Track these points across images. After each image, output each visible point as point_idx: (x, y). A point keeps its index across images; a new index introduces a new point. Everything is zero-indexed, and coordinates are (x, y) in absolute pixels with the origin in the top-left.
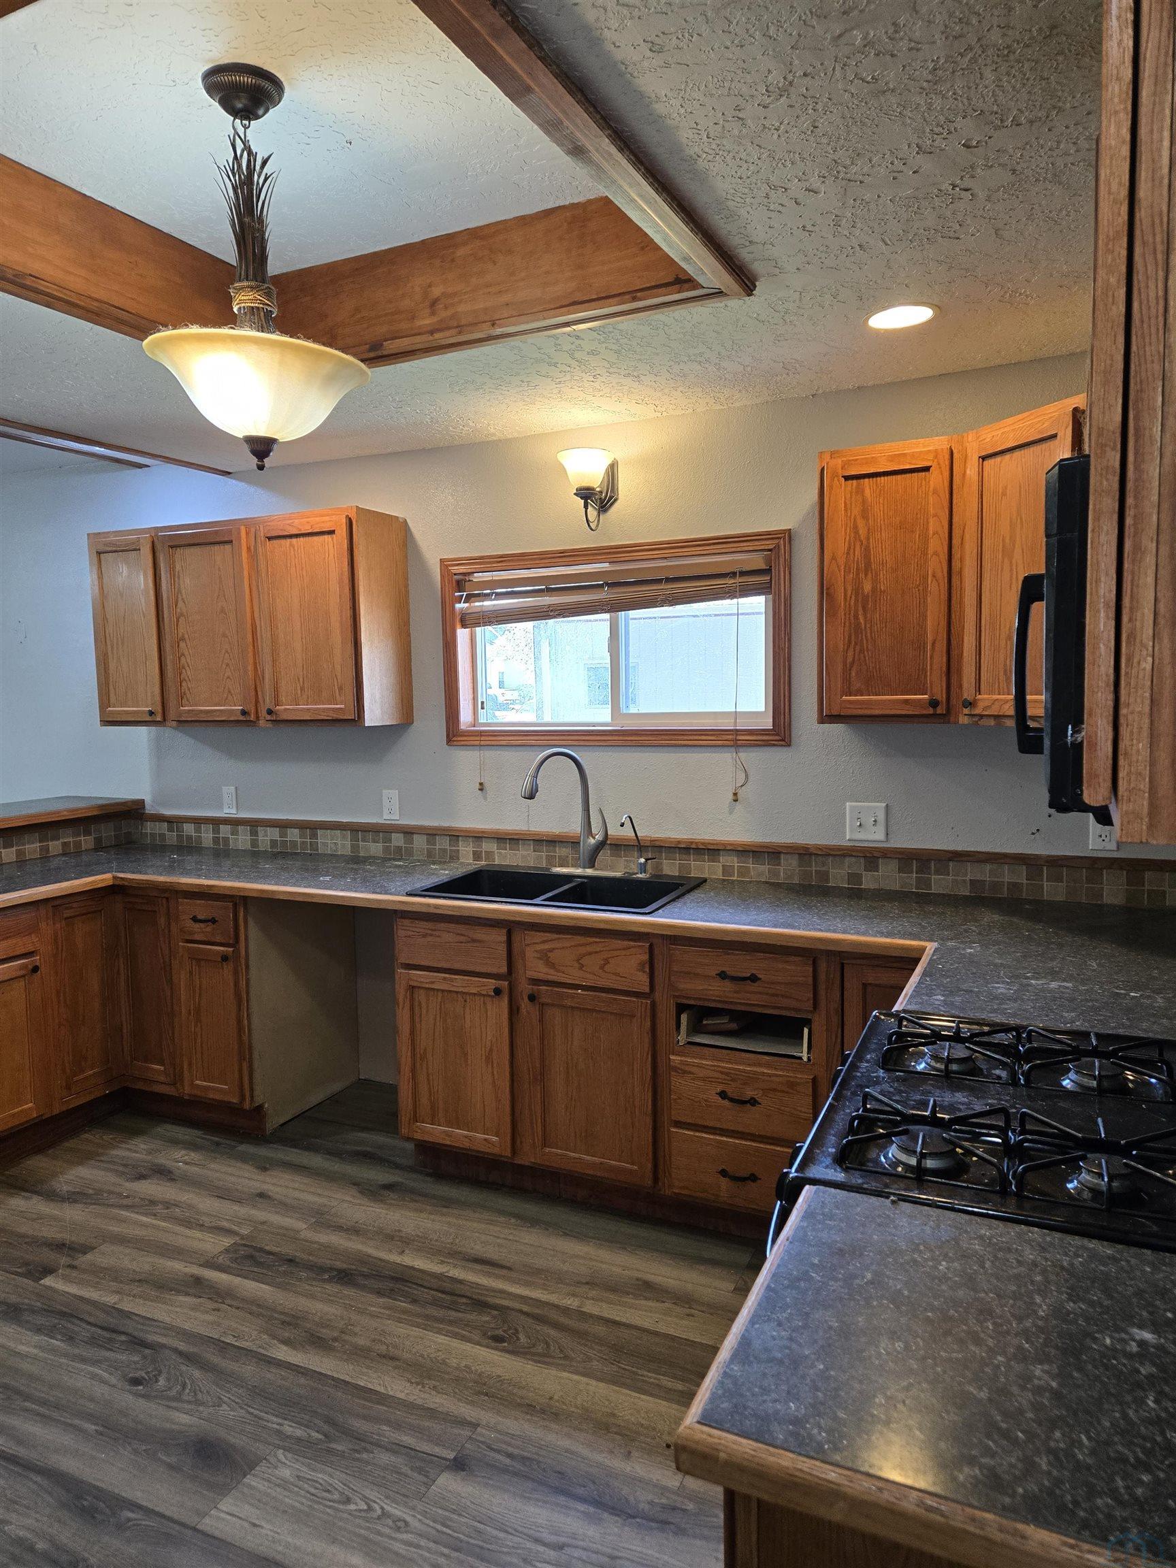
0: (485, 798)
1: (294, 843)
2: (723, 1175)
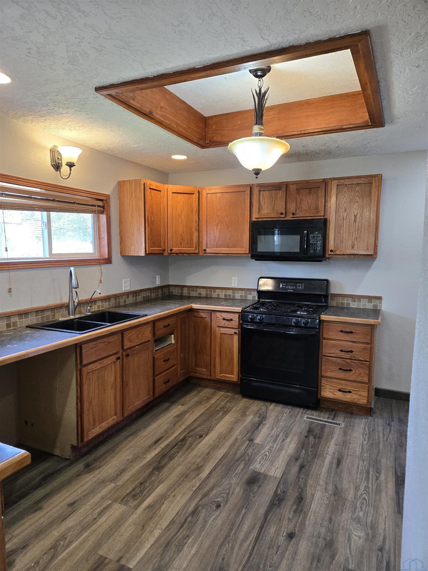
0: (11, 296)
2: (164, 384)
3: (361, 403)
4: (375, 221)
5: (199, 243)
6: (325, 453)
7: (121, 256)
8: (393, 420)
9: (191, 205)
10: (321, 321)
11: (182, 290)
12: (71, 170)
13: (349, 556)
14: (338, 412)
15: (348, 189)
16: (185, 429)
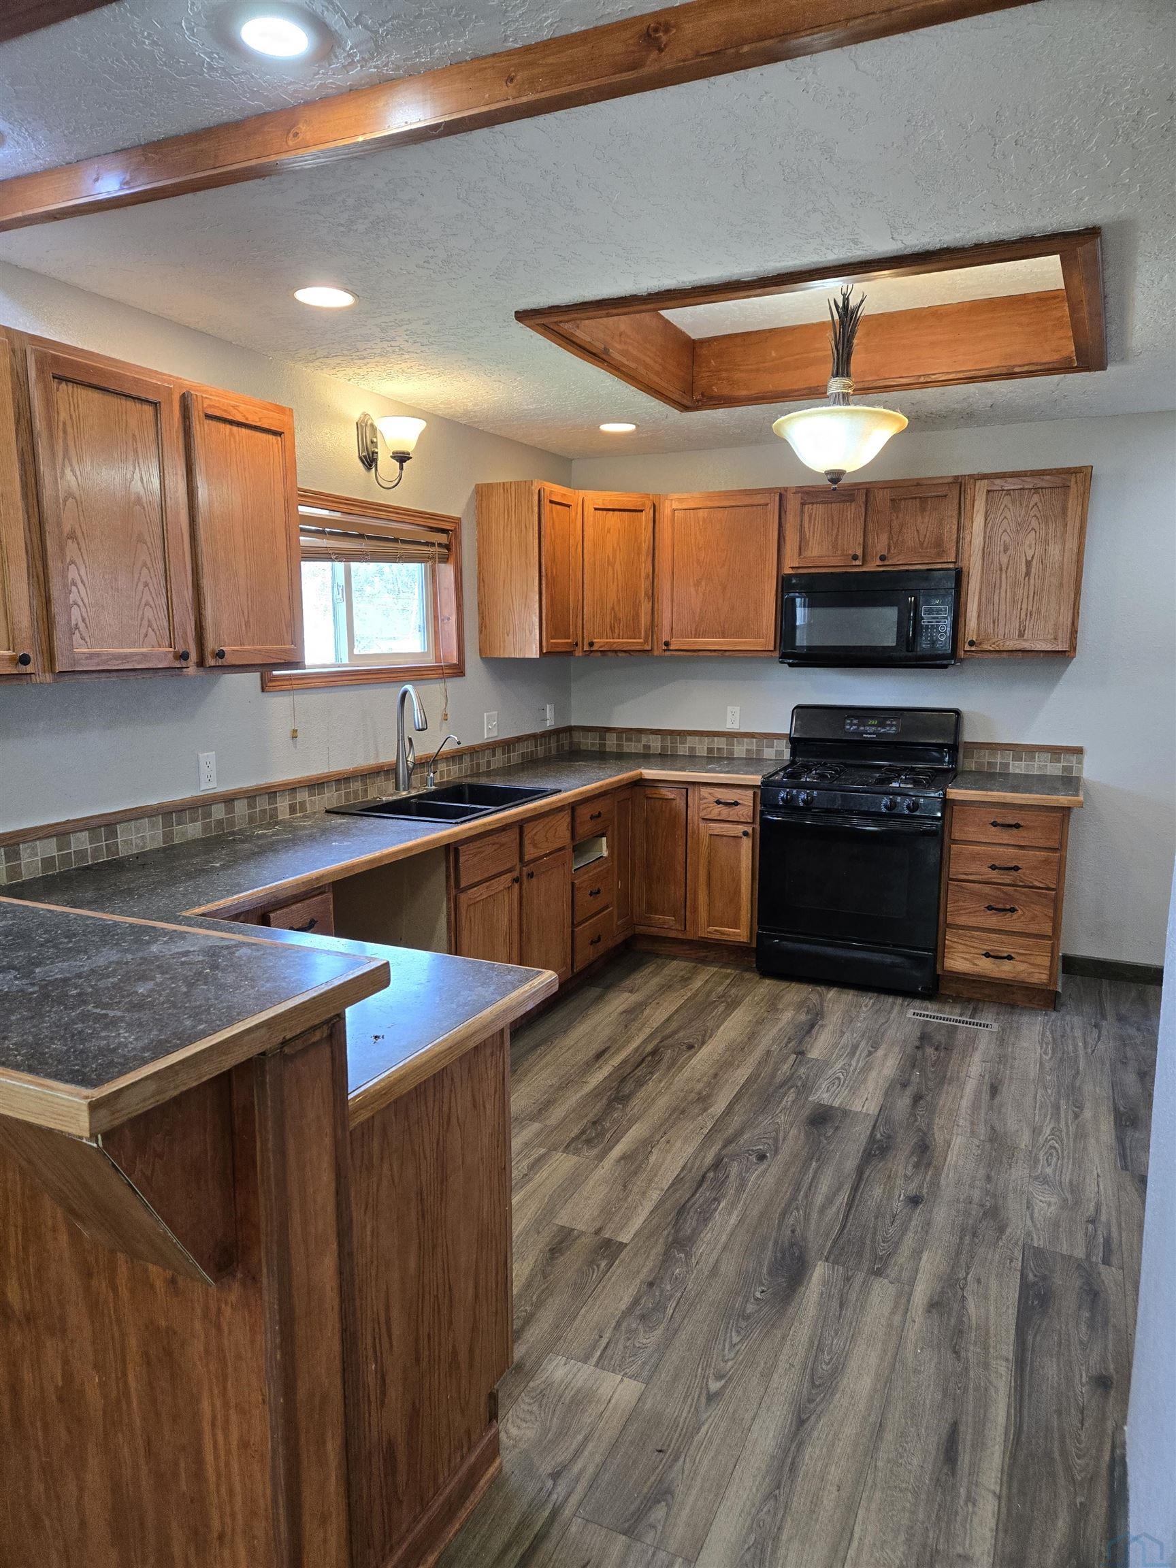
0: (296, 746)
1: (81, 854)
2: (591, 944)
3: (1036, 981)
4: (1074, 574)
5: (653, 626)
6: (962, 1075)
7: (482, 658)
8: (1104, 1017)
9: (636, 539)
10: (946, 804)
11: (603, 738)
12: (401, 468)
13: (1032, 1229)
14: (980, 1005)
15: (1013, 503)
16: (651, 1034)
